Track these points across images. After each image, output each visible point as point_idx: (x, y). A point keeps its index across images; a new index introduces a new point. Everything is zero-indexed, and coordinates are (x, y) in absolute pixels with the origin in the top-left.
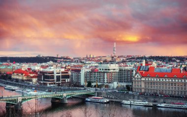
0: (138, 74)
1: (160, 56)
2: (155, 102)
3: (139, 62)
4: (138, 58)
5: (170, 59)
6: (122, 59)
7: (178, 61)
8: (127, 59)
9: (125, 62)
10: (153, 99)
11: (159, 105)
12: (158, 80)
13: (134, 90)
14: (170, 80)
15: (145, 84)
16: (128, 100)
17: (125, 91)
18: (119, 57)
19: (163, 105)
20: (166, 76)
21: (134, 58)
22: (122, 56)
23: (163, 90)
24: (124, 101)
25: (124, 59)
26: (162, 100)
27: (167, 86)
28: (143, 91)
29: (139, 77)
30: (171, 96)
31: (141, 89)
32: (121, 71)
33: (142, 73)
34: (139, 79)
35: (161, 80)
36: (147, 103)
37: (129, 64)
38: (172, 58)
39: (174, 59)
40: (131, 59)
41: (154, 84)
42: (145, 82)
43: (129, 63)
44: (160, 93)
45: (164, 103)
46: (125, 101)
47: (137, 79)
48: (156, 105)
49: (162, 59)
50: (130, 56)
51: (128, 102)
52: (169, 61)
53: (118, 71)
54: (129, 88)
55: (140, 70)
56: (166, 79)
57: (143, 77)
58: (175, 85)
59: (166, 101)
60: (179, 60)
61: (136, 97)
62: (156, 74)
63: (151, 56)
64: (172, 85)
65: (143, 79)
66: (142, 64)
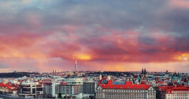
0: (99, 87)
1: (112, 71)
3: (96, 76)
4: (95, 73)
6: (82, 74)
7: (125, 76)
9: (85, 76)
12: (116, 91)
14: (125, 91)
15: (106, 95)
18: (80, 72)
20: (121, 88)
21: (91, 73)
25: (84, 74)
27: (123, 96)
29: (101, 89)
32: (85, 84)
33: (103, 86)
34: (101, 91)
35: (118, 91)
39: (123, 74)
41: (112, 95)
42: (105, 93)
43: (89, 77)
47: (99, 91)
50: (89, 71)
52: (119, 75)
53: (82, 84)
55: (101, 83)
56: (121, 90)
57: (104, 89)
58: (128, 95)
62: (113, 86)
64: (126, 95)
65: (104, 91)
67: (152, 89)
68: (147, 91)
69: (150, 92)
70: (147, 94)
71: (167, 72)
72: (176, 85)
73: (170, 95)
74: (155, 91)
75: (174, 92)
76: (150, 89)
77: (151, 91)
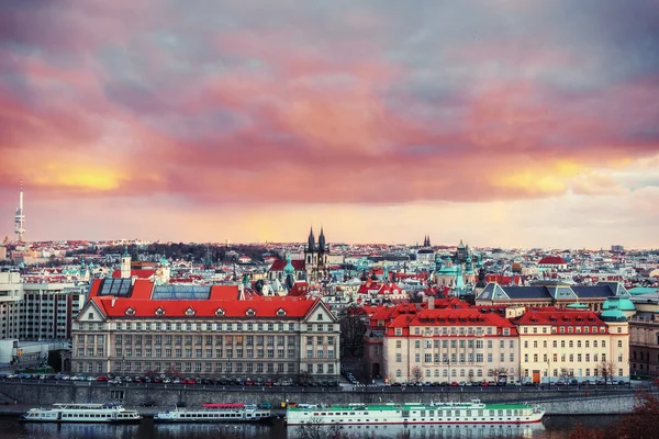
0: (91, 310)
2: (149, 404)
3: (109, 265)
5: (217, 255)
6: (47, 254)
7: (245, 260)
8: (69, 255)
9: (57, 264)
10: (143, 397)
11: (162, 416)
12: (164, 327)
13: (75, 366)
14: (204, 327)
15: (119, 343)
16: (48, 406)
17: (43, 371)
18: (35, 246)
19: (175, 414)
20: (190, 312)
22: (48, 244)
23: (178, 363)
24: (33, 410)
25: (57, 253)
26: (174, 398)
27: (195, 348)
28: (109, 368)
29: (96, 318)
30: (203, 383)
31: (100, 363)
32: (31, 297)
33: (105, 304)
34: (96, 327)
35: (174, 327)
36: (120, 410)
37: (71, 271)
38: (228, 249)
39: (233, 253)
40: (82, 254)
41: (149, 343)
42: (118, 336)
43: (74, 268)
44: (168, 374)
45: (181, 405)
46: (40, 411)
47: (87, 327)
48: (151, 417)
49: (194, 253)
50: (80, 243)
51: (52, 414)
52: (215, 260)
53: (18, 298)
54: (57, 361)
55: (99, 294)
56: (189, 324)
57: (111, 318)
58: (220, 343)
59: (189, 399)
60: (247, 256)
61: (82, 392)
62: (156, 304)
63: (156, 245)
64: (209, 344)
65: (111, 326)
66: (117, 273)
67: (326, 318)
68: (304, 328)
69: (315, 328)
70: (304, 340)
71: (427, 243)
72: (431, 301)
73: (404, 341)
74: (337, 327)
75: (422, 329)
76: (314, 318)
77: (320, 325)
